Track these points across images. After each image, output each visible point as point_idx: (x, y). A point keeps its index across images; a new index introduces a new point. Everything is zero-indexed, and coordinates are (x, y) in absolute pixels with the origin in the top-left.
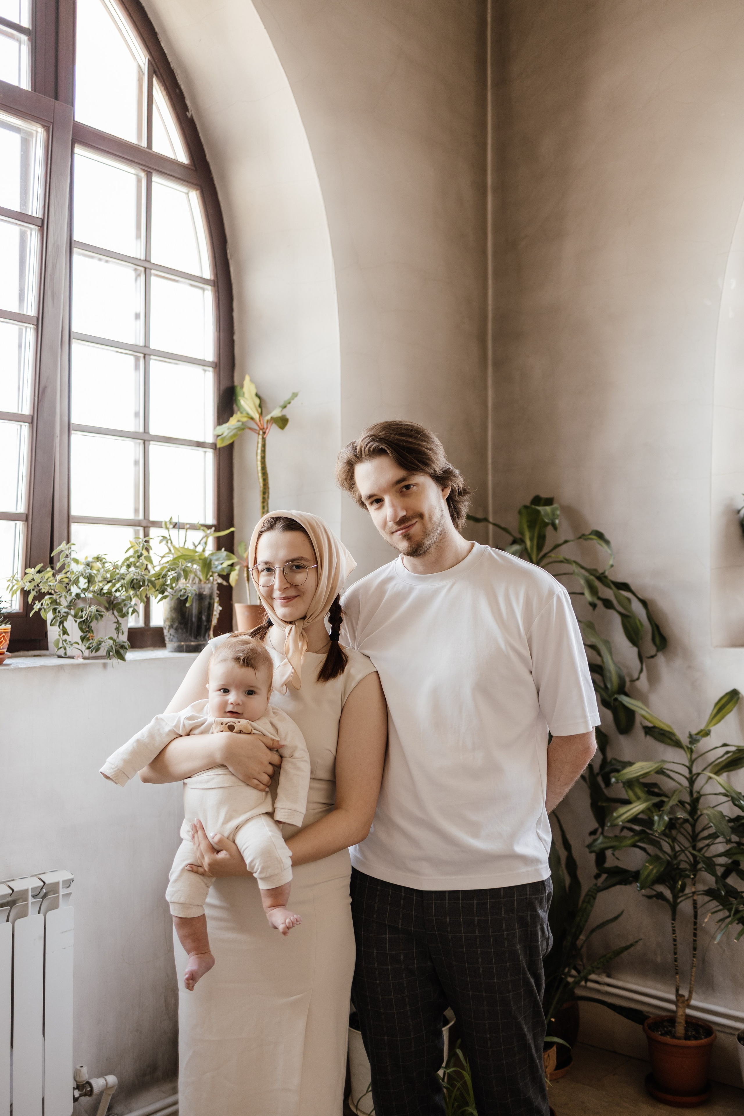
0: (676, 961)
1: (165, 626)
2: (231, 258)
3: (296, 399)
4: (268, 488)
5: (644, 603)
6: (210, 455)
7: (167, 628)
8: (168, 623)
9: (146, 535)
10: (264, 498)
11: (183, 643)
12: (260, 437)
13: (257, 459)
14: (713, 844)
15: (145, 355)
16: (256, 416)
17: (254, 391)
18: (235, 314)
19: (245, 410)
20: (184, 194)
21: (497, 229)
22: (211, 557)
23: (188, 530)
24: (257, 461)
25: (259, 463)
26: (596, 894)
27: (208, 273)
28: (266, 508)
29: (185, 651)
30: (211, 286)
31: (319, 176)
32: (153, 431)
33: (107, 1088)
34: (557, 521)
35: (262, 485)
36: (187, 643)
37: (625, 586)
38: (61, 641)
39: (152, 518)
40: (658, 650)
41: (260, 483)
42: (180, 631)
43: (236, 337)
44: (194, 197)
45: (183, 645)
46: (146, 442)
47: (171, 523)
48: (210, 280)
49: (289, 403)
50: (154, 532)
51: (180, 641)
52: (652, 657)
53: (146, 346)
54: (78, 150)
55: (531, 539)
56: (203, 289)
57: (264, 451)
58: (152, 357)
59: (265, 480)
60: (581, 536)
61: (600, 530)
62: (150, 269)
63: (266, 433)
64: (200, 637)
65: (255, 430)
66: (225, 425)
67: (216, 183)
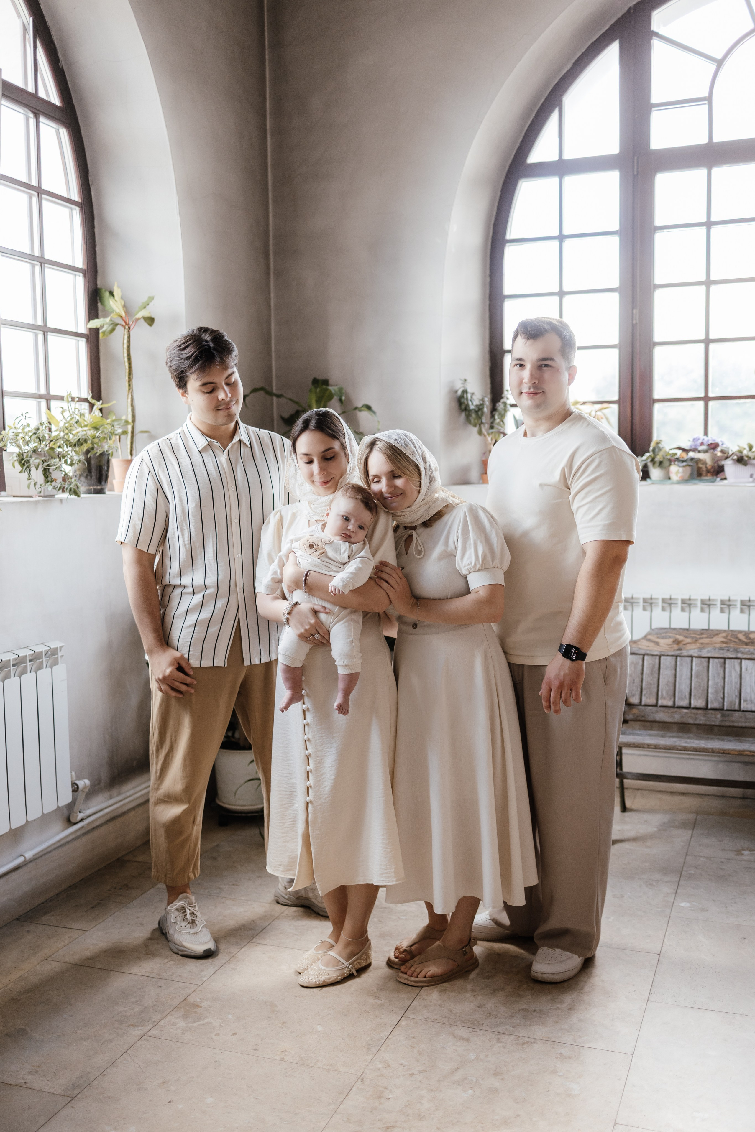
1: (76, 474)
2: (92, 185)
3: (153, 302)
4: (132, 371)
6: (83, 343)
7: (78, 476)
8: (78, 473)
9: (48, 406)
10: (129, 378)
11: (91, 487)
12: (126, 331)
13: (123, 347)
15: (41, 263)
16: (123, 314)
17: (120, 294)
18: (96, 230)
19: (111, 308)
20: (54, 131)
22: (113, 423)
23: (77, 402)
24: (123, 349)
25: (125, 351)
27: (75, 195)
28: (131, 386)
29: (93, 493)
30: (79, 207)
31: (166, 126)
32: (49, 325)
33: (85, 787)
34: (343, 398)
35: (127, 367)
36: (95, 487)
38: (33, 483)
39: (52, 393)
41: (125, 366)
42: (89, 477)
43: (97, 249)
45: (91, 489)
46: (45, 333)
47: (70, 397)
48: (78, 202)
49: (148, 305)
50: (54, 404)
51: (90, 486)
53: (42, 257)
54: (4, 102)
56: (72, 209)
57: (129, 342)
58: (46, 265)
59: (130, 364)
60: (356, 408)
61: (369, 404)
62: (42, 194)
63: (131, 328)
64: (103, 483)
65: (122, 326)
66: (96, 320)
67: (80, 122)
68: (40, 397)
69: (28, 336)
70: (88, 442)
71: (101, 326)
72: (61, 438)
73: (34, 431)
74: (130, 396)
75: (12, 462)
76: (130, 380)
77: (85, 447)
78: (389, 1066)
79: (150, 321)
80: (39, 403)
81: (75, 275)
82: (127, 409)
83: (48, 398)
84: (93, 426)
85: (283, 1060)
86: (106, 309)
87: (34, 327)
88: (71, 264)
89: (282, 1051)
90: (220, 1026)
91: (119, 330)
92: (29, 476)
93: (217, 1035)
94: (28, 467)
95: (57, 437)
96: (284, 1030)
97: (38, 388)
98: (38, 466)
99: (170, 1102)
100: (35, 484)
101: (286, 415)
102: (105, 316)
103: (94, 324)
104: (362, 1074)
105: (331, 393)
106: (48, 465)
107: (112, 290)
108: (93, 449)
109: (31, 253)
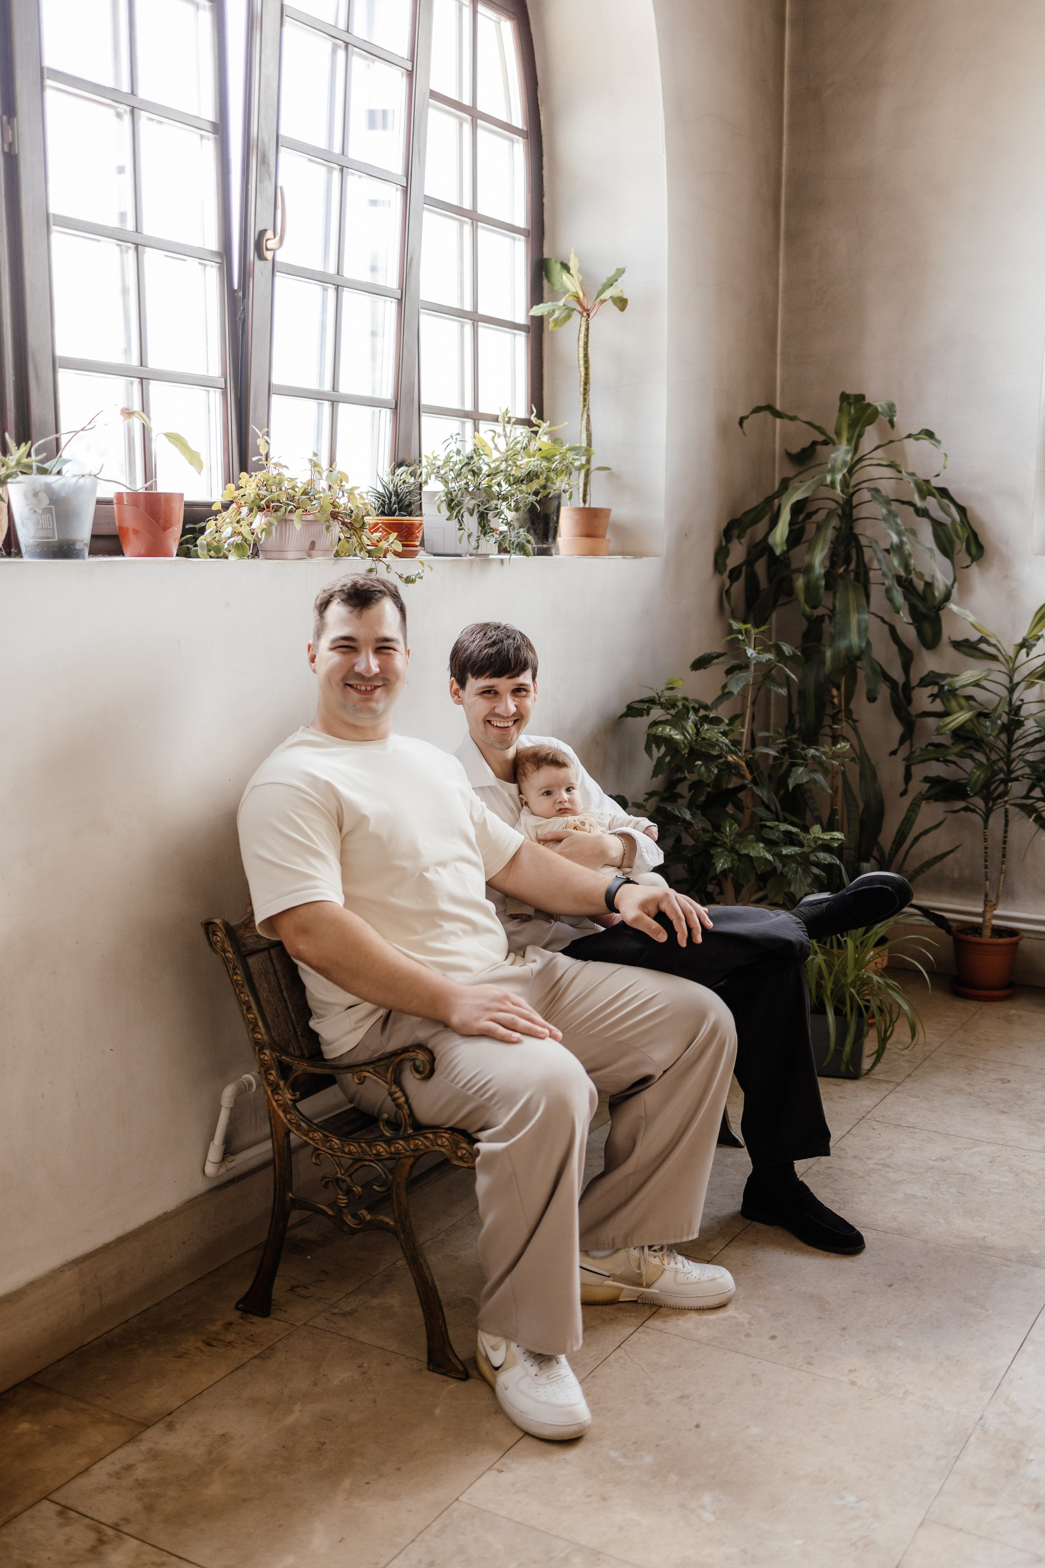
0: (986, 868)
2: (541, 105)
3: (623, 275)
4: (589, 378)
5: (962, 510)
6: (521, 341)
9: (476, 429)
10: (585, 389)
11: (534, 546)
12: (584, 319)
13: (579, 344)
14: (1027, 753)
15: (473, 220)
16: (581, 295)
17: (577, 265)
18: (545, 172)
19: (563, 286)
20: (493, 23)
21: (794, 72)
23: (515, 424)
24: (579, 346)
25: (581, 350)
26: (921, 802)
27: (518, 120)
28: (587, 401)
30: (524, 138)
32: (482, 311)
34: (895, 419)
35: (583, 374)
36: (540, 546)
37: (943, 492)
38: (465, 536)
39: (482, 410)
40: (972, 561)
41: (580, 372)
43: (545, 200)
44: (508, 28)
45: (534, 548)
46: (475, 323)
47: (506, 417)
48: (522, 129)
49: (616, 281)
50: (483, 426)
52: (967, 567)
53: (474, 211)
55: (849, 441)
56: (512, 140)
57: (587, 336)
58: (479, 223)
59: (587, 369)
60: (909, 436)
61: (931, 429)
62: (477, 118)
63: (591, 315)
64: (550, 540)
65: (579, 312)
66: (541, 305)
67: (529, 11)
68: (466, 415)
69: (451, 326)
70: (541, 476)
71: (549, 312)
72: (502, 471)
73: (466, 461)
74: (585, 416)
75: (436, 506)
76: (586, 392)
77: (535, 485)
78: (1019, 1410)
79: (621, 303)
80: (463, 423)
81: (514, 239)
82: (581, 434)
83: (475, 417)
84: (543, 455)
85: (853, 1383)
86: (555, 288)
87: (460, 314)
88: (508, 222)
89: (850, 1371)
90: (749, 1323)
91: (576, 316)
92: (461, 525)
93: (748, 1335)
94: (459, 512)
95: (496, 470)
96: (846, 1340)
97: (463, 403)
98: (473, 510)
99: (697, 1426)
100: (469, 536)
101: (795, 449)
102: (555, 298)
103: (539, 310)
104: (981, 1419)
105: (876, 409)
106: (486, 509)
107: (565, 262)
108: (544, 487)
109: (458, 205)
